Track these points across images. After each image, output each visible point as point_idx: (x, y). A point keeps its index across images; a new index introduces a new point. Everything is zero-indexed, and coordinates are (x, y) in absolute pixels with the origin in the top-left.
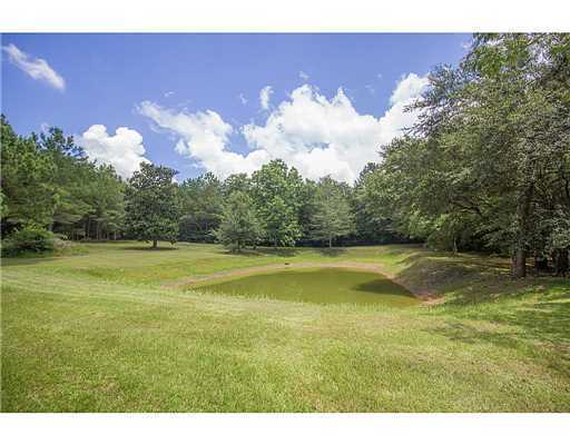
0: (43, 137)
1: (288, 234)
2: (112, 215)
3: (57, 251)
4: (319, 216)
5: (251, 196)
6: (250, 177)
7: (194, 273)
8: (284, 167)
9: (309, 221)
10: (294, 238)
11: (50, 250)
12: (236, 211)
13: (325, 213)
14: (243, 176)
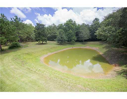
0: (14, 19)
1: (73, 39)
2: (33, 36)
3: (21, 47)
4: (81, 34)
5: (64, 30)
6: (63, 25)
7: (51, 52)
8: (72, 21)
9: (78, 36)
10: (75, 40)
11: (19, 47)
12: (60, 34)
13: (83, 33)
14: (62, 25)
